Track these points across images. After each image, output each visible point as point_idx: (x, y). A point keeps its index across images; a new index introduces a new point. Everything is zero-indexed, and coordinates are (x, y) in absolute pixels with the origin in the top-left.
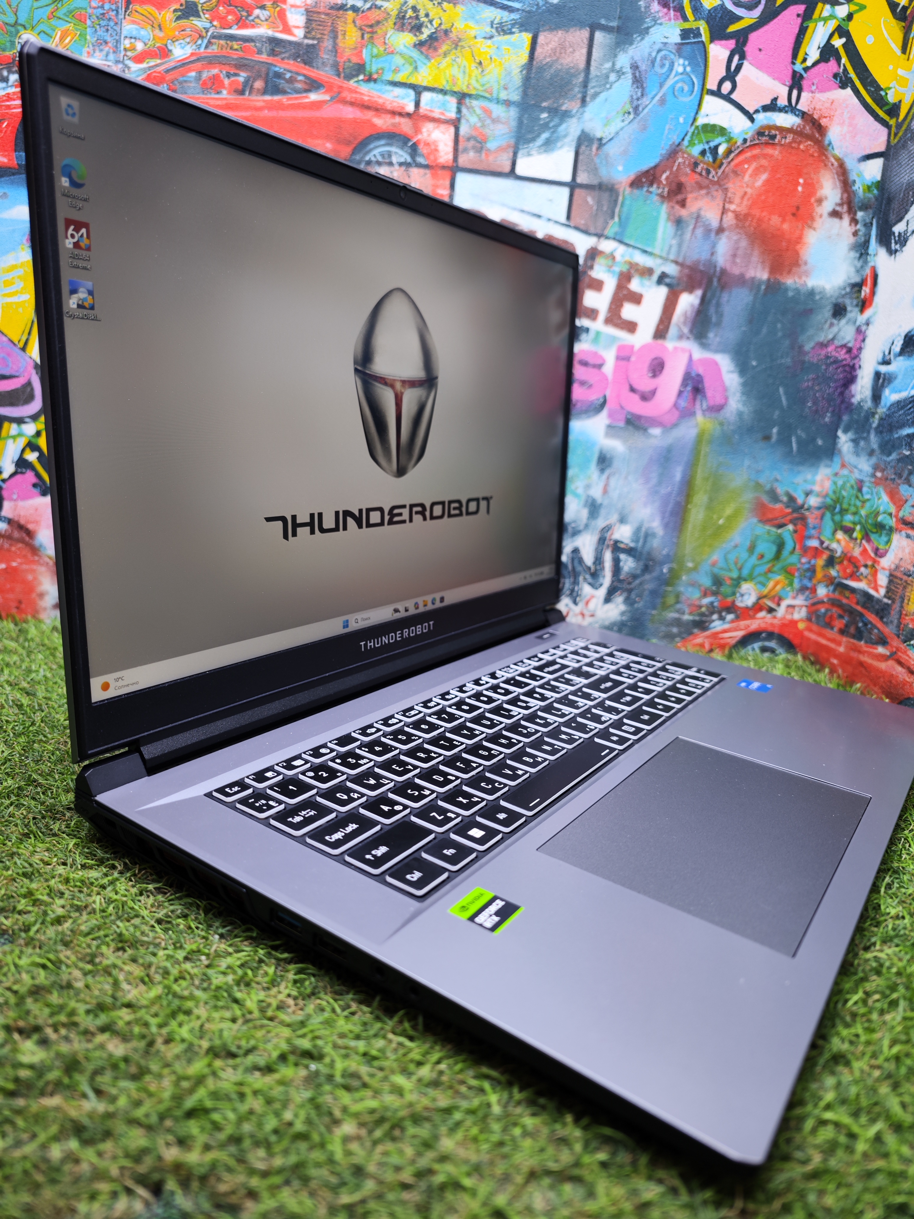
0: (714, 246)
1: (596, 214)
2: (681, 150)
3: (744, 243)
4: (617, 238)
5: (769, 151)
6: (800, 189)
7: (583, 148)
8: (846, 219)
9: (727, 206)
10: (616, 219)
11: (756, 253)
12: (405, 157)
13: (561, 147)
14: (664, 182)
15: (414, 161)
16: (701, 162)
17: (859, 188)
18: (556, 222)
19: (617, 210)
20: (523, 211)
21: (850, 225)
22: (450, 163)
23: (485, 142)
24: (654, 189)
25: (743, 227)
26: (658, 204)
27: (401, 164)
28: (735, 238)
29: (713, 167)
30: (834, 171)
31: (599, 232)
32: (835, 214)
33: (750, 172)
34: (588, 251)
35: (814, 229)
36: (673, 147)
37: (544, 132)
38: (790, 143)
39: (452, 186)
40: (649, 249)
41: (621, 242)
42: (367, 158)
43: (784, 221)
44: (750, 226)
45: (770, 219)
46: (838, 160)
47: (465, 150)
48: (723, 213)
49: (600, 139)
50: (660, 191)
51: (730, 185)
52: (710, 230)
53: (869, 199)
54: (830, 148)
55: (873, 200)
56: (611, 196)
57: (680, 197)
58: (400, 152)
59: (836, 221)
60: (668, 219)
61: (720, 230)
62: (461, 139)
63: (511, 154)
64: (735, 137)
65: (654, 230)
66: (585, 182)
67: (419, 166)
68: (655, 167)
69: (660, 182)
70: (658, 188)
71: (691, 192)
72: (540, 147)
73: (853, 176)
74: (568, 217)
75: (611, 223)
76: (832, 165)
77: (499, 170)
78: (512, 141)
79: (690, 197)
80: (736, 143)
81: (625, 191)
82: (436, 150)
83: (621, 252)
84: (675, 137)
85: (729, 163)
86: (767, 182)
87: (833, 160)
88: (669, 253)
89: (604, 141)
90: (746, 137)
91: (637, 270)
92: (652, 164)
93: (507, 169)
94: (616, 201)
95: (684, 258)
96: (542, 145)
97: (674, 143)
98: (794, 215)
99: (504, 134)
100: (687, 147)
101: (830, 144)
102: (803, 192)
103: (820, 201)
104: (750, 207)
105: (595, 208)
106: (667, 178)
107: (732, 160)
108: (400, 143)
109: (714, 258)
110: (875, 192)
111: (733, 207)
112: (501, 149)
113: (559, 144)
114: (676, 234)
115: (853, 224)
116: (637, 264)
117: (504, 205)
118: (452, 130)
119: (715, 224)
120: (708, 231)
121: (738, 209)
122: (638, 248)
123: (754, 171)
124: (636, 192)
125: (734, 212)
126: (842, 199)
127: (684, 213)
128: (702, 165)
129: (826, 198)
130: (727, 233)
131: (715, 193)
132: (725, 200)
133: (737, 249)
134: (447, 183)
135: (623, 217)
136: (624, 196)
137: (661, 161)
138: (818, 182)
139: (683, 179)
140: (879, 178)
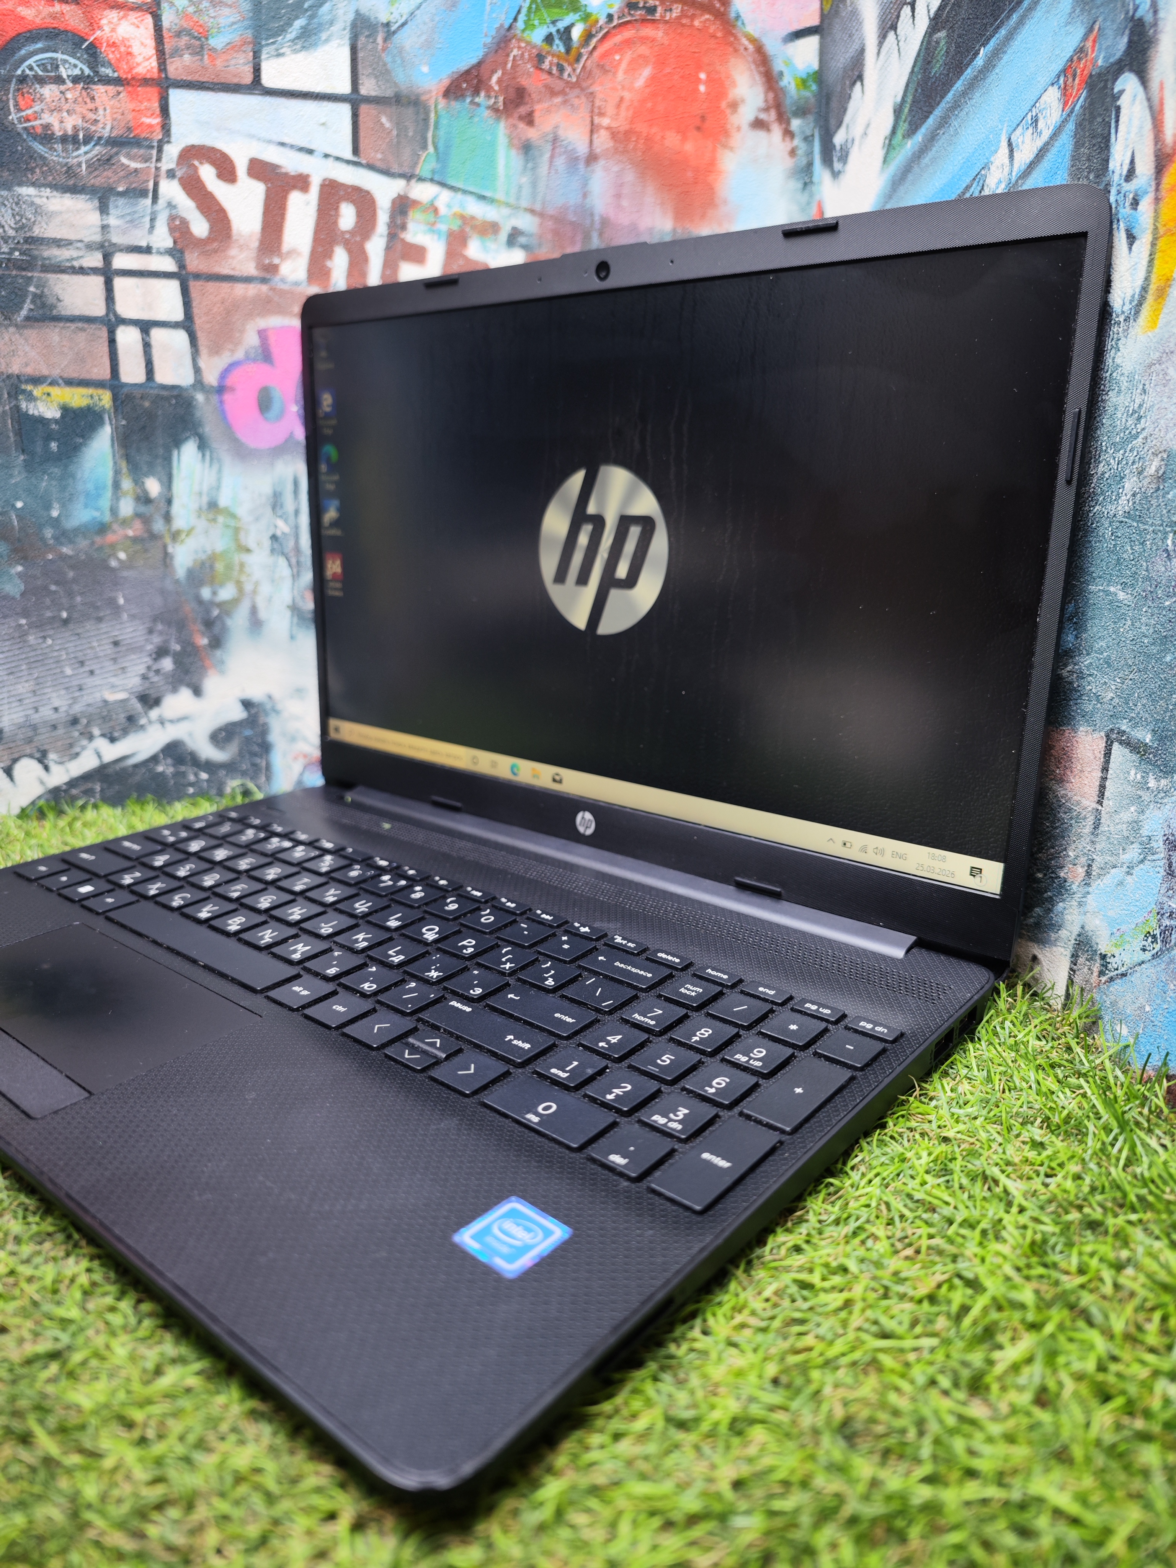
0: (585, 183)
1: (398, 143)
2: (514, 36)
3: (630, 176)
4: (436, 178)
5: (648, 31)
6: (702, 88)
7: (362, 40)
8: (777, 131)
9: (597, 120)
10: (431, 149)
11: (650, 189)
12: (83, 69)
13: (327, 40)
14: (496, 88)
15: (96, 73)
16: (548, 53)
17: (789, 83)
18: (338, 159)
19: (430, 135)
20: (282, 144)
21: (784, 140)
22: (155, 74)
23: (207, 39)
24: (481, 99)
25: (625, 151)
26: (491, 121)
27: (76, 80)
28: (616, 169)
29: (567, 61)
30: (750, 59)
31: (406, 170)
32: (759, 124)
33: (624, 65)
34: (394, 202)
35: (731, 149)
36: (503, 32)
37: (297, 18)
38: (678, 18)
39: (165, 111)
40: (488, 194)
41: (443, 184)
42: (19, 72)
43: (684, 139)
44: (635, 149)
45: (663, 137)
46: (753, 40)
47: (176, 52)
48: (592, 132)
49: (388, 25)
50: (492, 101)
51: (596, 88)
52: (577, 159)
53: (807, 99)
54: (739, 23)
55: (813, 100)
56: (417, 113)
57: (523, 110)
58: (73, 61)
59: (761, 134)
60: (511, 144)
61: (592, 158)
62: (165, 33)
63: (251, 54)
64: (594, 13)
65: (491, 162)
66: (373, 94)
67: (107, 81)
68: (479, 64)
69: (489, 89)
70: (488, 97)
71: (539, 101)
72: (293, 41)
73: (778, 65)
74: (356, 151)
75: (424, 155)
76: (746, 49)
77: (236, 80)
78: (249, 35)
79: (539, 108)
80: (597, 21)
81: (438, 105)
82: (129, 54)
83: (444, 199)
84: (503, 17)
85: (591, 53)
86: (653, 79)
87: (745, 42)
88: (518, 198)
89: (393, 29)
90: (611, 11)
91: (474, 228)
92: (474, 61)
93: (248, 79)
94: (426, 120)
95: (543, 203)
96: (297, 38)
97: (502, 26)
98: (698, 129)
99: (233, 23)
100: (523, 31)
101: (738, 17)
102: (708, 94)
103: (734, 106)
104: (632, 122)
105: (395, 133)
106: (499, 81)
107: (595, 48)
108: (70, 46)
109: (588, 201)
110: (814, 87)
111: (606, 121)
112: (232, 48)
113: (324, 36)
114: (525, 168)
115: (788, 139)
116: (473, 218)
117: (252, 136)
118: (149, 20)
119: (582, 149)
120: (573, 160)
121: (614, 125)
122: (471, 193)
123: (630, 63)
124: (456, 105)
125: (608, 128)
126: (766, 101)
127: (532, 134)
128: (550, 58)
129: (743, 101)
130: (602, 162)
131: (576, 102)
132: (592, 111)
133: (622, 185)
134: (156, 105)
135: (441, 145)
136: (436, 112)
137: (486, 55)
138: (728, 76)
139: (525, 82)
140: (815, 66)
